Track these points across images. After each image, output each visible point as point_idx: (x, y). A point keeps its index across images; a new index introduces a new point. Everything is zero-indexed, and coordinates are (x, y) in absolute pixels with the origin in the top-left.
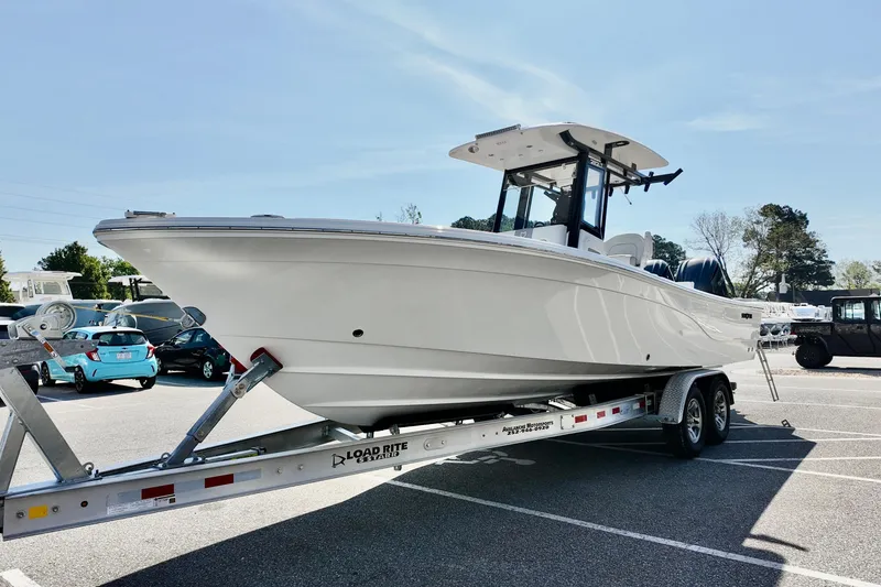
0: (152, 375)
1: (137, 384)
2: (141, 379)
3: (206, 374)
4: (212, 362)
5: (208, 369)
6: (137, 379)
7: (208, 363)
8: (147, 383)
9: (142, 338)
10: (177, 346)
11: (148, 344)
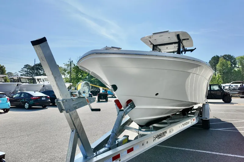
0: (8, 108)
1: (2, 111)
2: (4, 109)
3: (26, 107)
4: (28, 103)
5: (27, 106)
6: (2, 109)
7: (27, 104)
8: (6, 111)
9: (5, 95)
10: (14, 98)
11: (7, 97)
